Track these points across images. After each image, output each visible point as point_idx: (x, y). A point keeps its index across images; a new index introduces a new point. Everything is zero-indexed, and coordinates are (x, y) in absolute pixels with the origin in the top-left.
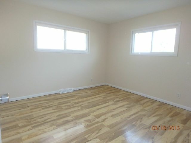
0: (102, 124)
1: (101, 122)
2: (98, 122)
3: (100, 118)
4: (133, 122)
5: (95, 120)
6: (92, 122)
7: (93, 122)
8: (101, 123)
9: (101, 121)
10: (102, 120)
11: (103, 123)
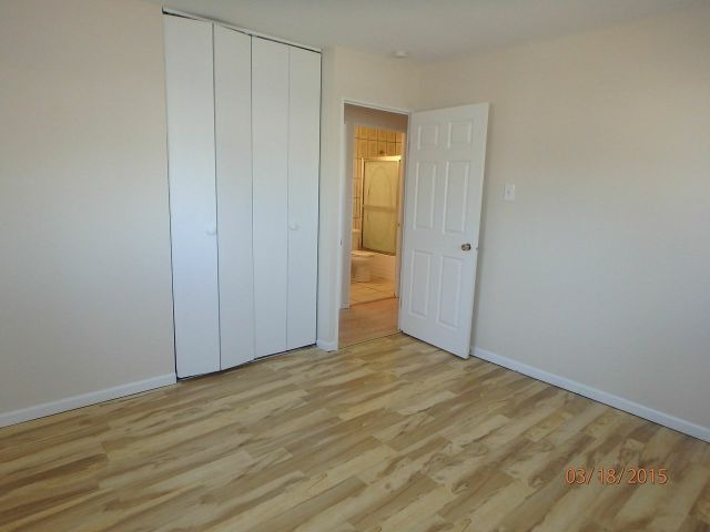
0: (399, 450)
1: (402, 458)
2: (415, 456)
3: (408, 476)
4: (291, 459)
5: (425, 465)
6: (433, 457)
7: (430, 455)
8: (403, 452)
9: (403, 462)
10: (399, 464)
11: (395, 454)
